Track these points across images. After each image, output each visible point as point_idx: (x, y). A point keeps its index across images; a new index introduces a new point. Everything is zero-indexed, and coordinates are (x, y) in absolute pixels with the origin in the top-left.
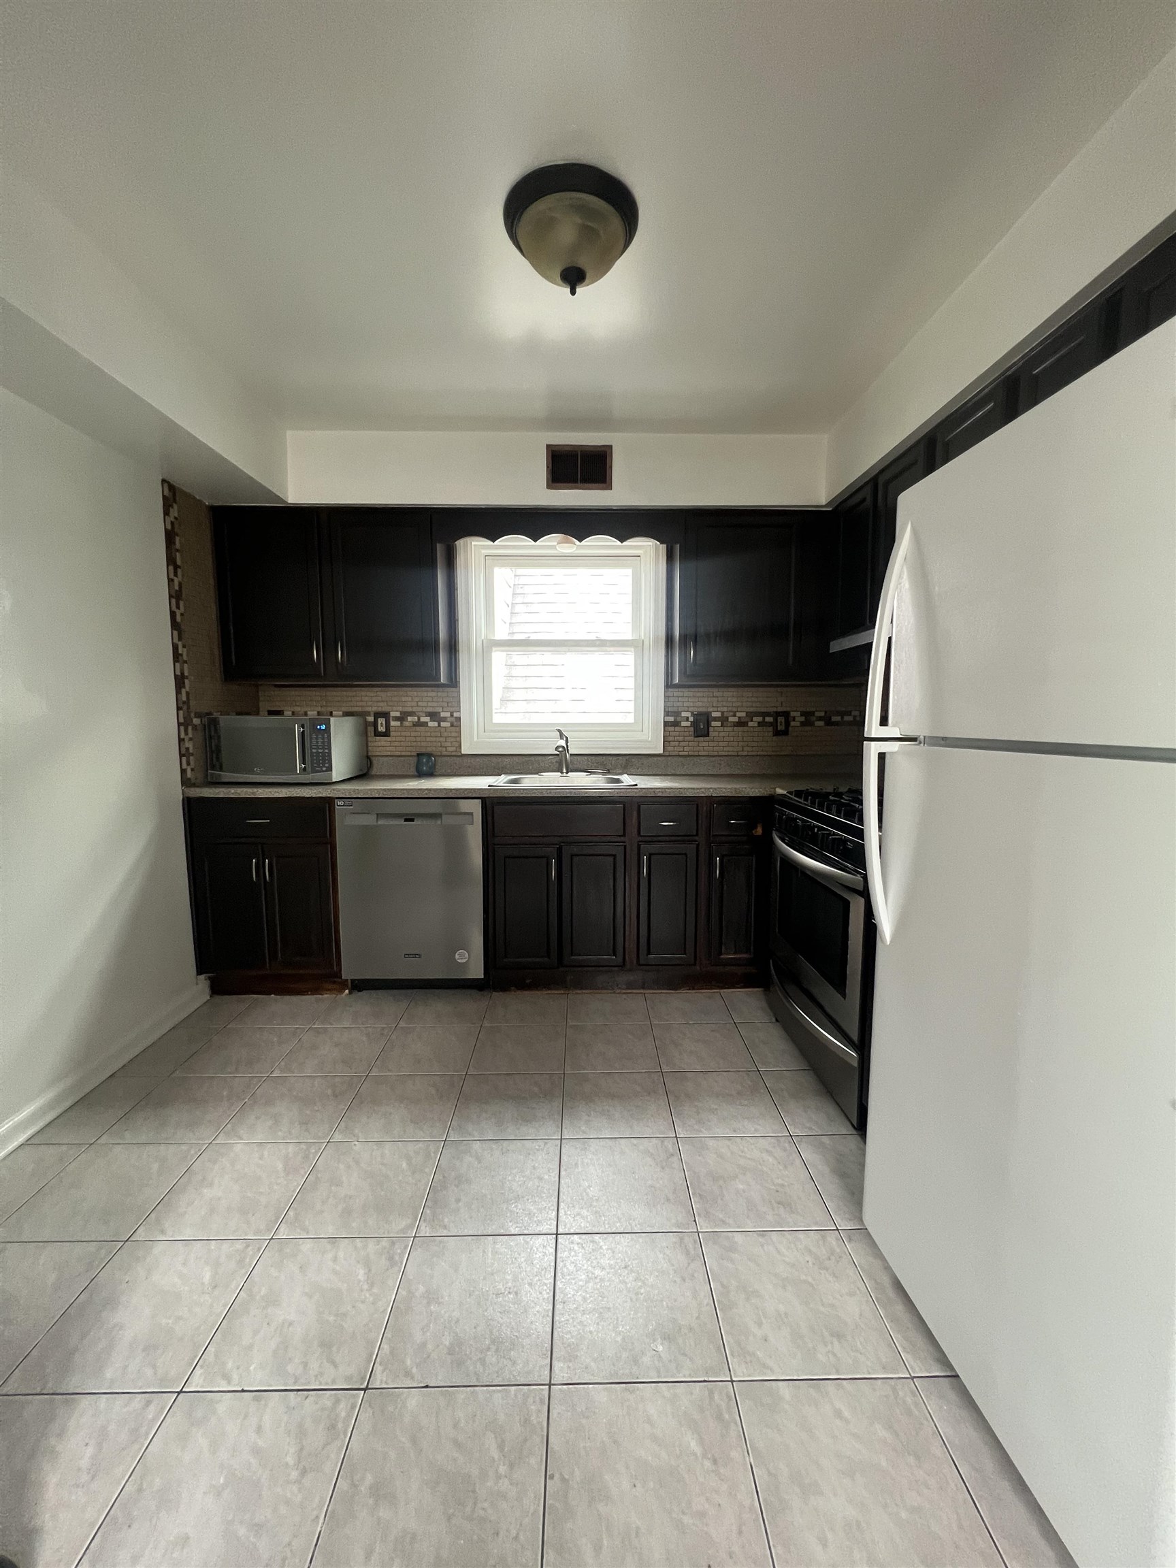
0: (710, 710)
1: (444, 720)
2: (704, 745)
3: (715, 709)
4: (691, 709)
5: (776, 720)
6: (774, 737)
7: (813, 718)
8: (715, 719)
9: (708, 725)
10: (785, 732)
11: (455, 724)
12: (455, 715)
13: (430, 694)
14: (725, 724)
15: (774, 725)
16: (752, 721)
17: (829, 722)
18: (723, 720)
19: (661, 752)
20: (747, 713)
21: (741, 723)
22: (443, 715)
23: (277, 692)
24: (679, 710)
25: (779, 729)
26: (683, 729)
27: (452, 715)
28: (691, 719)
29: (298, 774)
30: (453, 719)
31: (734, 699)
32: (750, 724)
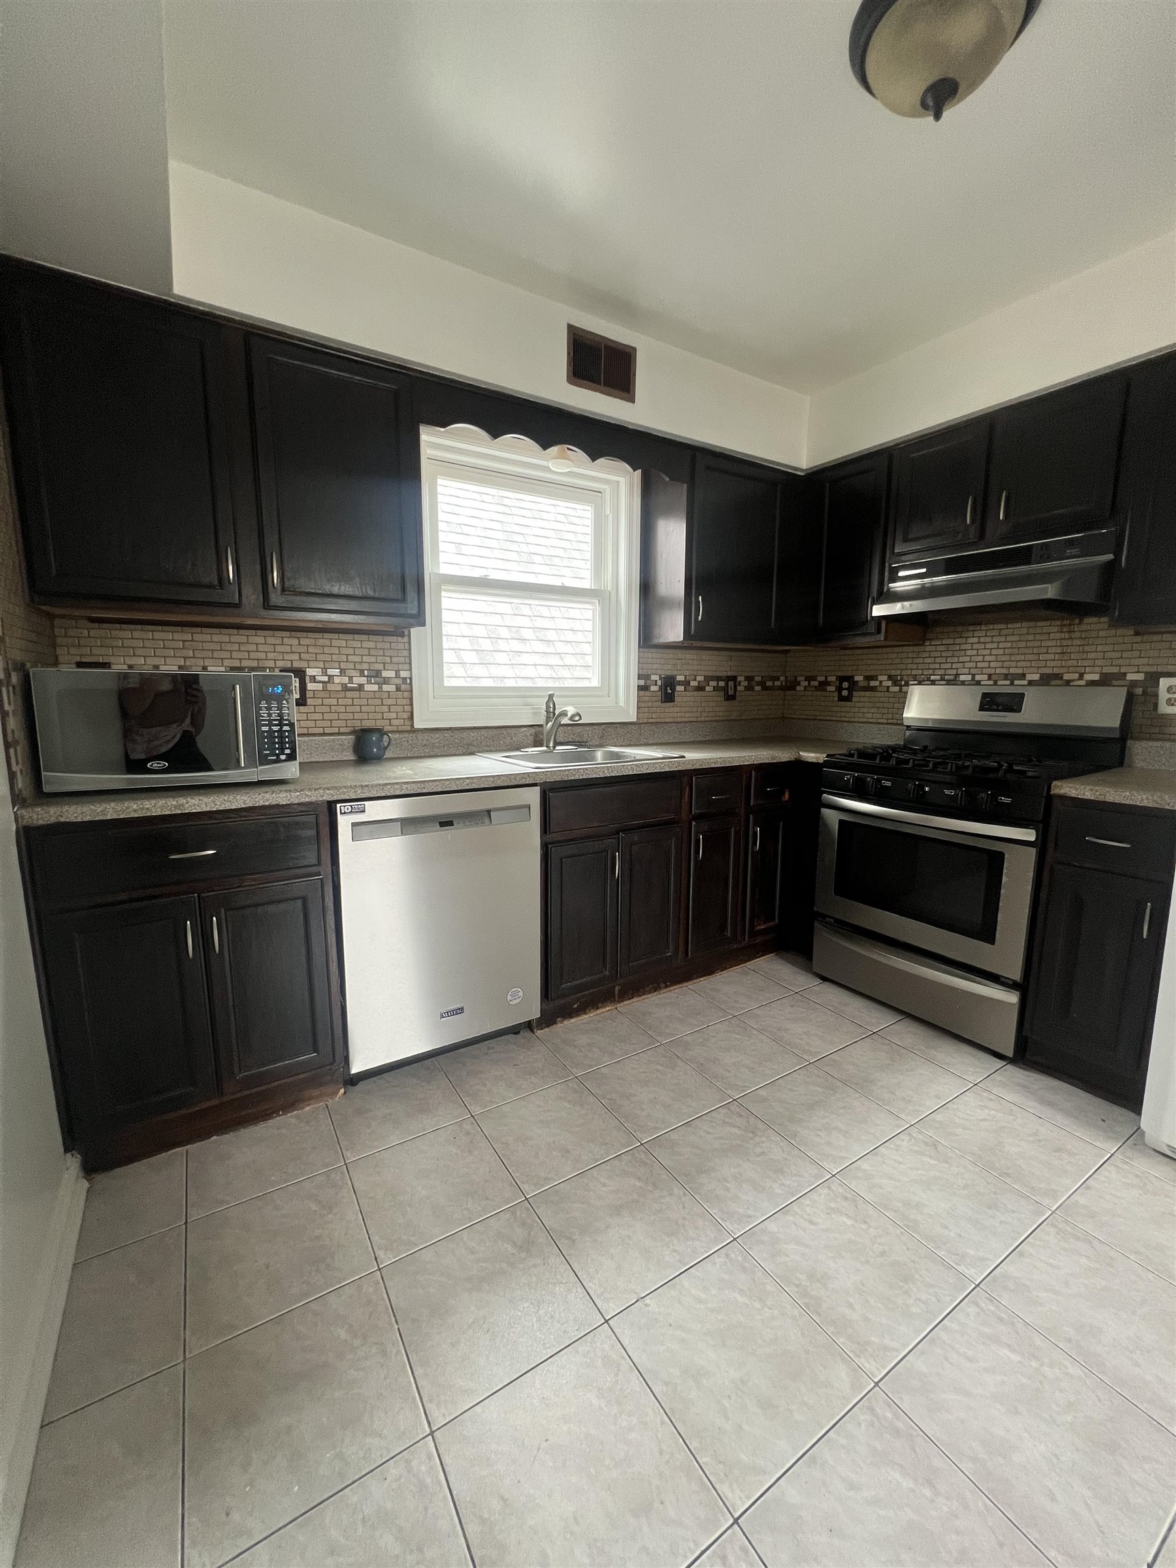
0: (674, 673)
1: (386, 681)
2: (670, 712)
3: (680, 672)
4: (659, 672)
5: (727, 684)
6: (725, 702)
7: (754, 683)
8: (680, 683)
9: (673, 690)
10: (733, 697)
11: (403, 687)
12: (404, 674)
13: (365, 644)
14: (687, 689)
15: (725, 689)
16: (709, 685)
17: (765, 688)
18: (686, 683)
19: (635, 720)
20: (705, 676)
21: (700, 688)
22: (385, 674)
23: (97, 631)
24: (649, 673)
25: (729, 694)
26: (651, 693)
27: (397, 676)
28: (659, 683)
29: (244, 768)
30: (399, 681)
31: (695, 662)
32: (707, 688)
